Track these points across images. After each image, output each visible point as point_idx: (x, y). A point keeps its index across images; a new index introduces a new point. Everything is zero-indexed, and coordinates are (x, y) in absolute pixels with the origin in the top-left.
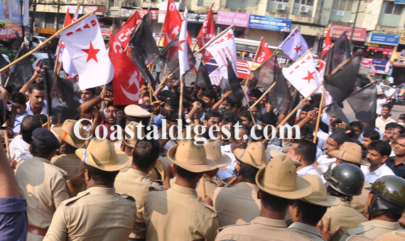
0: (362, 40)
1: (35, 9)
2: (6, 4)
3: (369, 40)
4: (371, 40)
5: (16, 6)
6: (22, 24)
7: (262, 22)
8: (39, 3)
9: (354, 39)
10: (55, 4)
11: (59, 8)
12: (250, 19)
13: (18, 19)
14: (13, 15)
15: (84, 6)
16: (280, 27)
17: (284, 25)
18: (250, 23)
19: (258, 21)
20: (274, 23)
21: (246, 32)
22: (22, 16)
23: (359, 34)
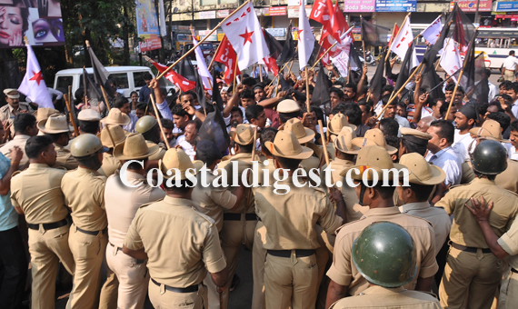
0: (489, 10)
1: (171, 19)
2: (143, 18)
3: (495, 9)
4: (498, 8)
5: (154, 19)
6: (160, 34)
7: (387, 5)
8: (174, 13)
9: (480, 10)
10: (189, 12)
11: (193, 16)
12: (376, 4)
13: (156, 31)
14: (151, 28)
15: (217, 10)
16: (406, 8)
17: (410, 5)
18: (376, 7)
19: (384, 5)
20: (400, 5)
21: (374, 17)
22: (159, 27)
23: (485, 5)
